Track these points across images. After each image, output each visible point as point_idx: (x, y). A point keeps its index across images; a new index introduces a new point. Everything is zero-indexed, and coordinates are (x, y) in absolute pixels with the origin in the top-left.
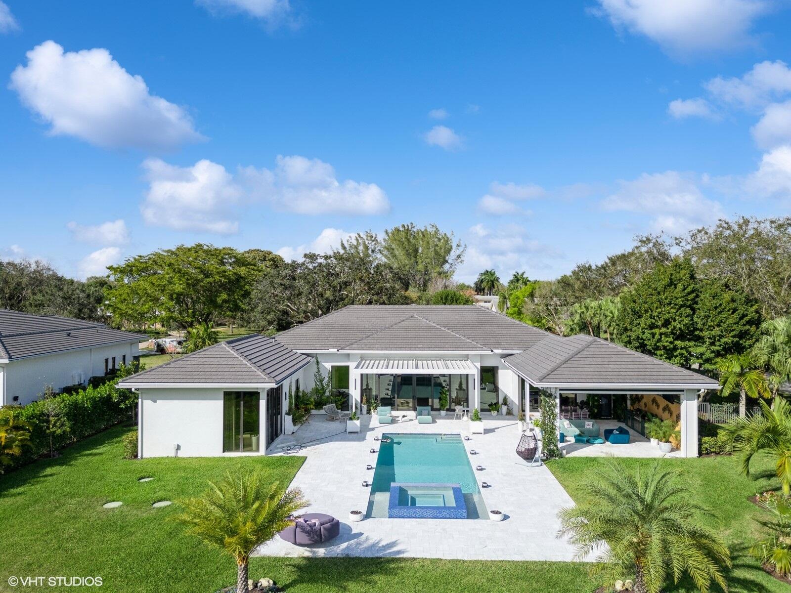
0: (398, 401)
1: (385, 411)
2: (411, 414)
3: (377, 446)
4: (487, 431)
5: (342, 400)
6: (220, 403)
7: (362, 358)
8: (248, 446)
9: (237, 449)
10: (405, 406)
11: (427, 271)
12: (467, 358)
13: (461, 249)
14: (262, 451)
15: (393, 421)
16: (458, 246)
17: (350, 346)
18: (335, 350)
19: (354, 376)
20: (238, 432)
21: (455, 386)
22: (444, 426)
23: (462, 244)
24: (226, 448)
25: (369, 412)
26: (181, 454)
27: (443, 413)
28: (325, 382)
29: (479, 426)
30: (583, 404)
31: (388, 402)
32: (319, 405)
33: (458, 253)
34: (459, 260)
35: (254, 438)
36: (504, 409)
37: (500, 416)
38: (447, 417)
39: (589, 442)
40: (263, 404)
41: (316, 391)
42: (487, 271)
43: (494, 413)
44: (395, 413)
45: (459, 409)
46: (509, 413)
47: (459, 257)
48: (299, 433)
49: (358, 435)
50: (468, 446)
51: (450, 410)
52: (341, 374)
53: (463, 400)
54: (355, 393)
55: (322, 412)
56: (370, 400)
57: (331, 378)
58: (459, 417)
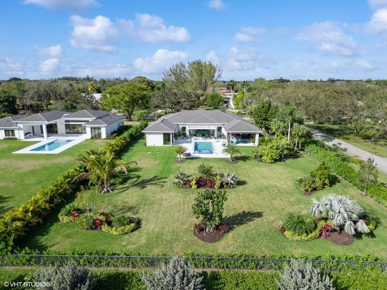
0: (197, 135)
1: (195, 137)
2: (201, 138)
3: (194, 144)
4: (217, 141)
5: (185, 135)
6: (162, 136)
7: (189, 125)
8: (168, 144)
9: (166, 144)
10: (199, 136)
11: (206, 82)
12: (214, 125)
13: (220, 72)
14: (171, 145)
15: (197, 139)
16: (219, 70)
17: (186, 122)
18: (183, 123)
19: (187, 129)
20: (166, 141)
21: (212, 131)
22: (208, 140)
23: (221, 69)
24: (164, 144)
25: (191, 137)
26: (155, 145)
27: (208, 138)
28: (180, 131)
29: (216, 140)
30: (242, 135)
31: (195, 135)
32: (179, 136)
33: (219, 74)
34: (219, 77)
35: (169, 142)
36: (223, 137)
37: (222, 138)
38: (209, 139)
39: (238, 143)
40: (171, 135)
41: (178, 133)
42: (231, 80)
43: (220, 138)
44: (197, 138)
45: (212, 137)
46: (224, 138)
47: (219, 75)
48: (176, 142)
49: (190, 142)
50: (213, 144)
51: (210, 137)
52: (184, 129)
53: (213, 135)
54: (188, 133)
55: (180, 137)
56: (191, 135)
57: (182, 130)
58: (212, 139)
